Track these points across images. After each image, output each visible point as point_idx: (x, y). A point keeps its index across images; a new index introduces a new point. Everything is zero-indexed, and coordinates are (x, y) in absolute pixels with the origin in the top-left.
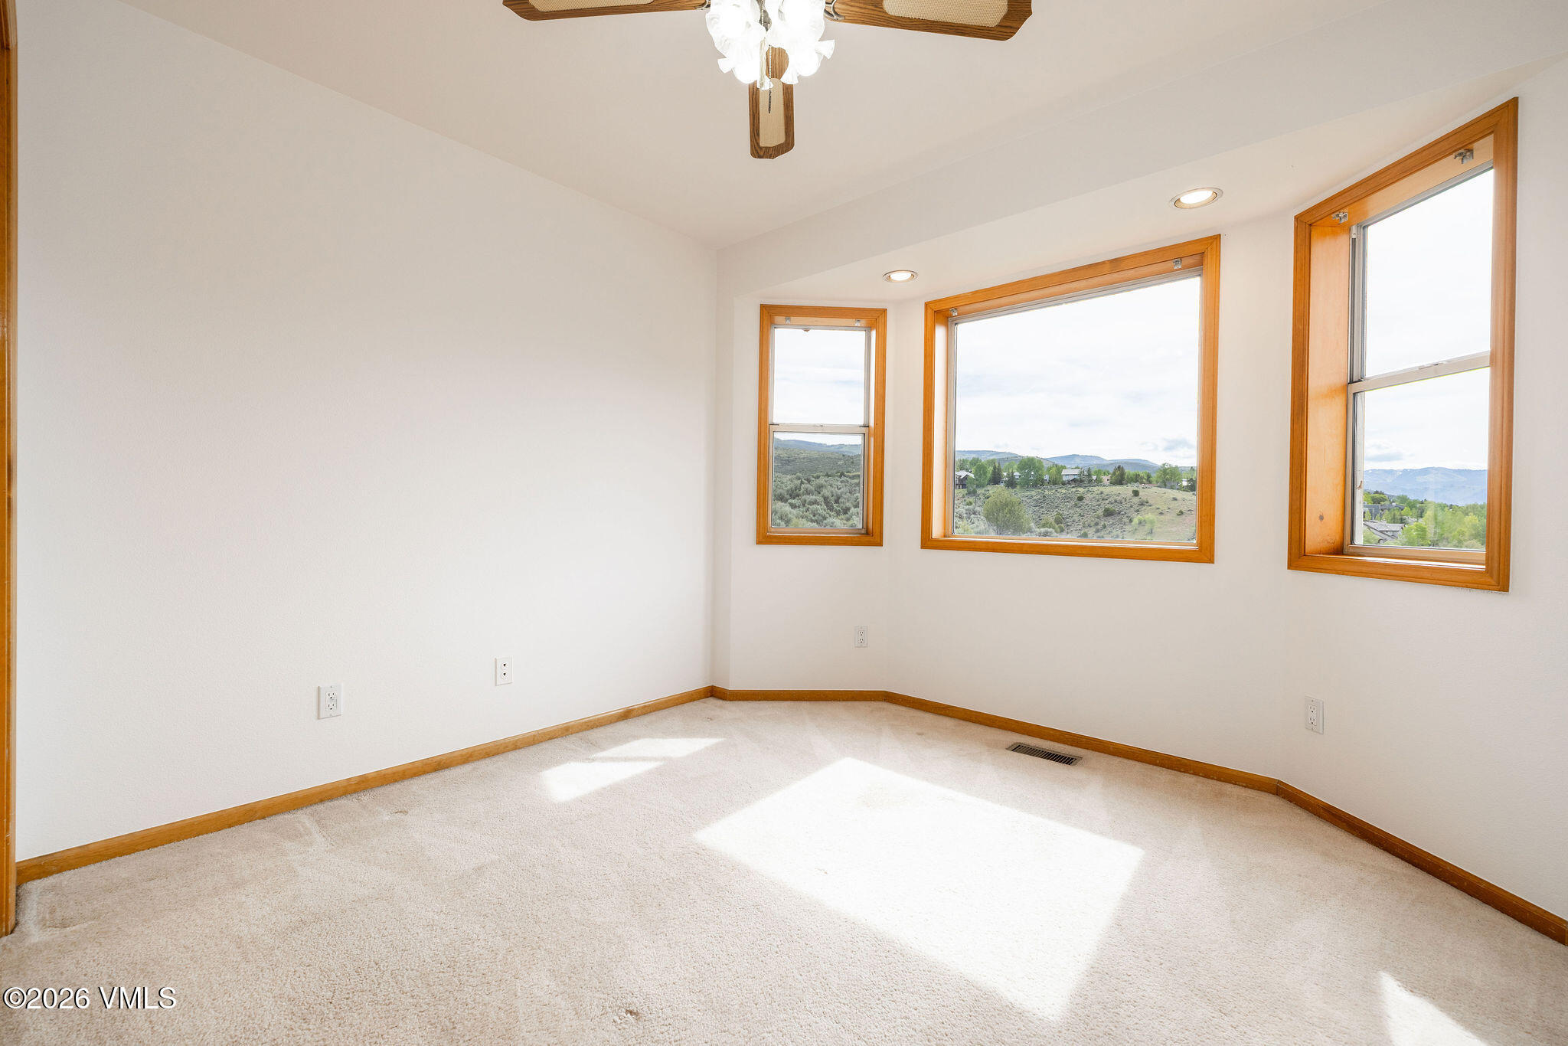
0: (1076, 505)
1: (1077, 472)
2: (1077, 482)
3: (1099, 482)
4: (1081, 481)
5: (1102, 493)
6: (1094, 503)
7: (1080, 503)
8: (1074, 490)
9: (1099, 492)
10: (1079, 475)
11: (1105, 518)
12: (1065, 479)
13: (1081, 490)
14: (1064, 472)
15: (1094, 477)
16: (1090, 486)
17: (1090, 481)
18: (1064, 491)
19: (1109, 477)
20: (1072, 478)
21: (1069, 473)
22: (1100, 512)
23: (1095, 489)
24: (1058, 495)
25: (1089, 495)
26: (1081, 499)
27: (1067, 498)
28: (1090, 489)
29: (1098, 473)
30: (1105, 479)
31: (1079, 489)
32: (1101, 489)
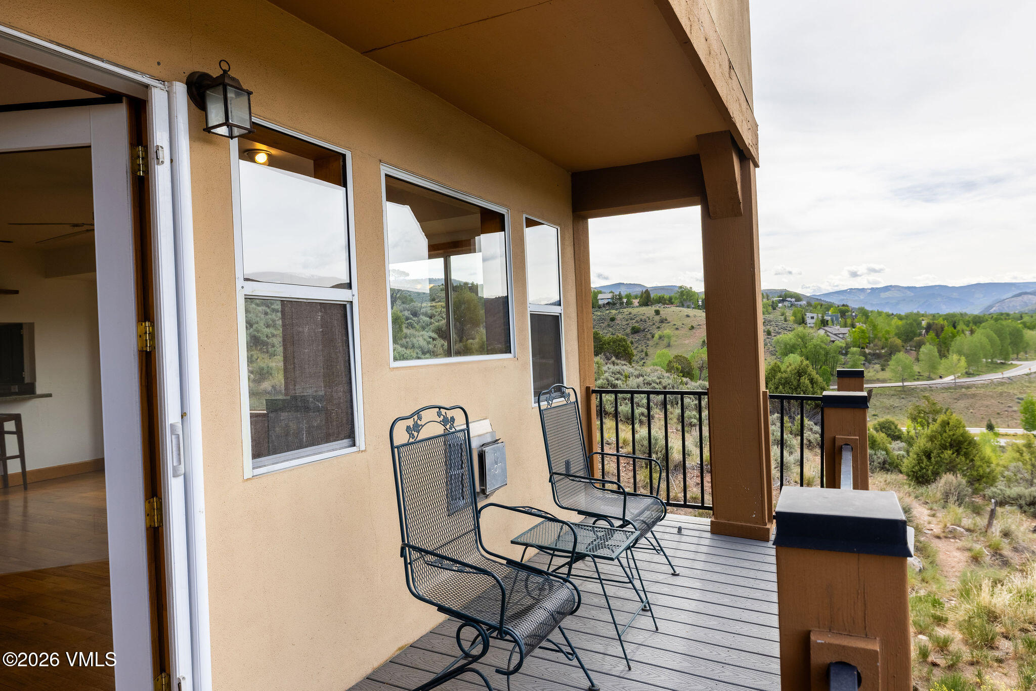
0: (609, 325)
1: (610, 296)
2: (611, 304)
3: (629, 304)
4: (614, 304)
5: (630, 314)
6: (625, 323)
7: (612, 323)
8: (608, 312)
9: (628, 313)
10: (612, 298)
11: (632, 336)
12: (601, 302)
13: (614, 312)
14: (600, 296)
15: (625, 300)
16: (621, 308)
17: (622, 303)
18: (599, 313)
19: (638, 300)
20: (606, 301)
21: (604, 298)
22: (629, 330)
23: (625, 310)
24: (594, 317)
25: (620, 316)
26: (613, 319)
27: (602, 319)
28: (621, 311)
29: (628, 296)
30: (636, 302)
31: (612, 311)
32: (630, 310)
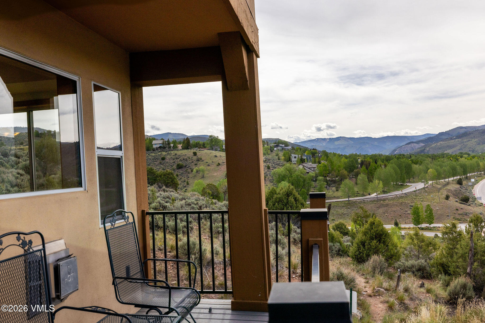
0: (160, 163)
1: (161, 142)
2: (162, 148)
3: (175, 148)
4: (164, 148)
5: (176, 155)
6: (172, 161)
7: (164, 161)
8: (160, 153)
9: (174, 154)
10: (163, 144)
11: (178, 170)
12: (154, 146)
13: (164, 153)
14: (154, 142)
15: (172, 145)
16: (169, 151)
17: (170, 147)
18: (153, 155)
19: (181, 145)
20: (158, 146)
21: (156, 144)
22: (175, 167)
23: (172, 152)
24: (150, 157)
25: (169, 157)
26: (163, 159)
27: (155, 159)
28: (169, 152)
29: (174, 142)
30: (180, 146)
31: (163, 153)
32: (176, 152)
